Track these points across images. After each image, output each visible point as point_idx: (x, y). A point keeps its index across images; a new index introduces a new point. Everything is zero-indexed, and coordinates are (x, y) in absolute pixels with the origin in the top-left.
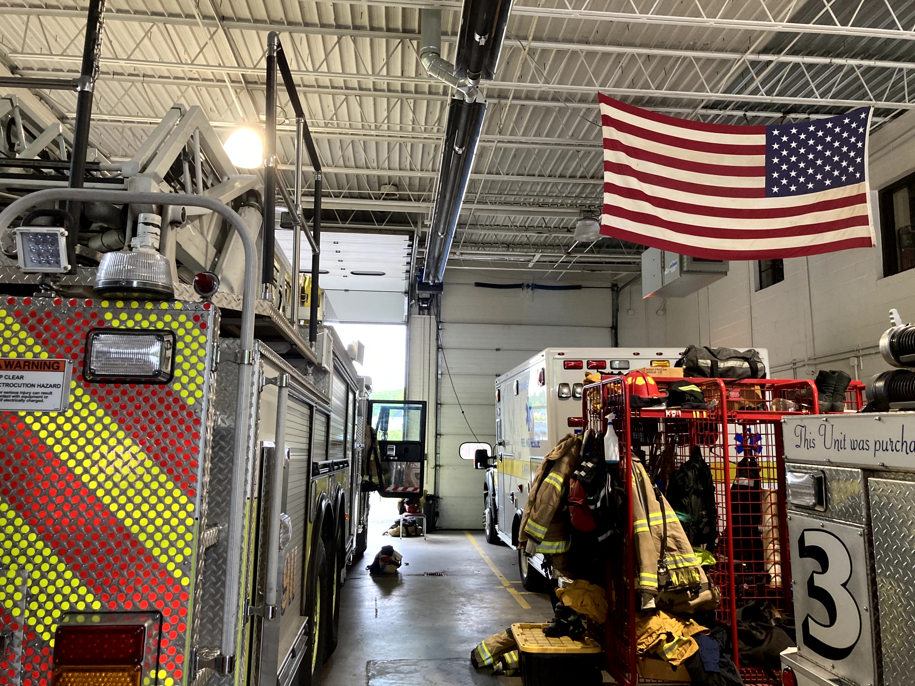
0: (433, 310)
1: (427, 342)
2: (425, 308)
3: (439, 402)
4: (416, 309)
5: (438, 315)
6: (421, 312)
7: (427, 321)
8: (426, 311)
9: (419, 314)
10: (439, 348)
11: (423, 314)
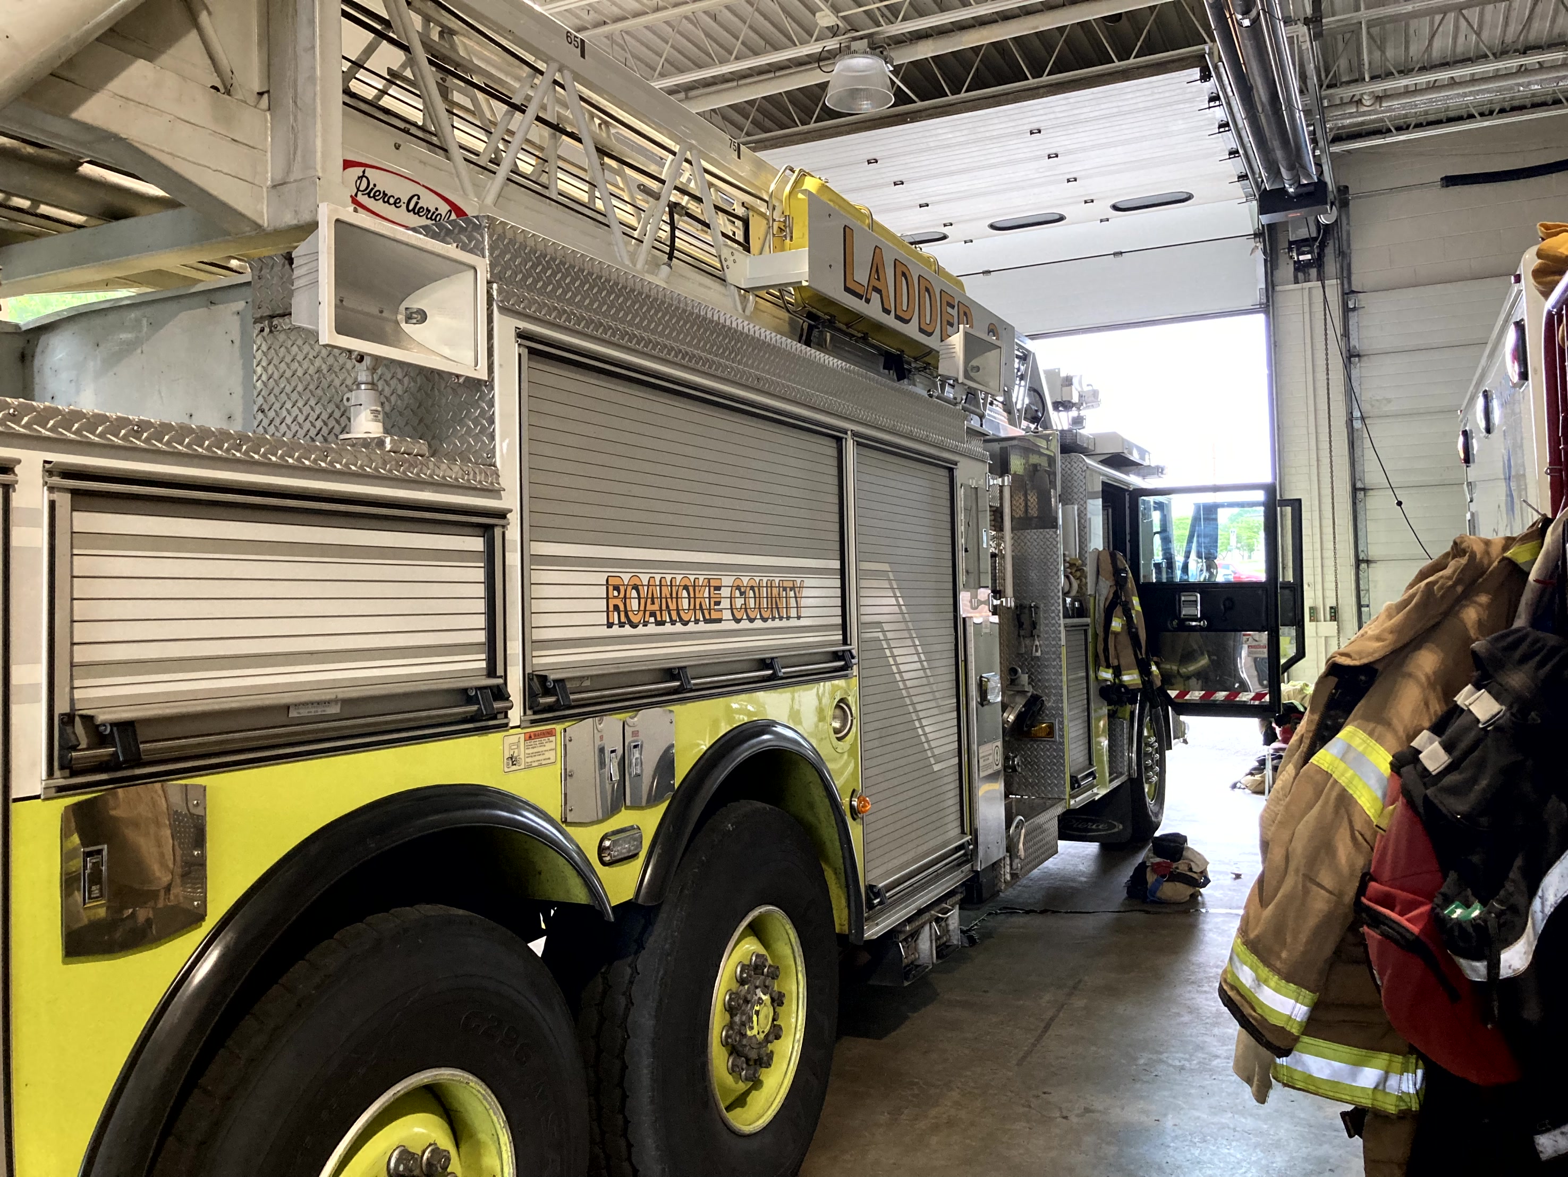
0: (1331, 266)
1: (1320, 345)
2: (1308, 264)
3: (1359, 485)
4: (1286, 270)
5: (1345, 274)
6: (1300, 275)
7: (1318, 293)
8: (1313, 272)
9: (1296, 282)
10: (1351, 356)
11: (1307, 280)
